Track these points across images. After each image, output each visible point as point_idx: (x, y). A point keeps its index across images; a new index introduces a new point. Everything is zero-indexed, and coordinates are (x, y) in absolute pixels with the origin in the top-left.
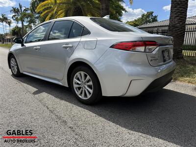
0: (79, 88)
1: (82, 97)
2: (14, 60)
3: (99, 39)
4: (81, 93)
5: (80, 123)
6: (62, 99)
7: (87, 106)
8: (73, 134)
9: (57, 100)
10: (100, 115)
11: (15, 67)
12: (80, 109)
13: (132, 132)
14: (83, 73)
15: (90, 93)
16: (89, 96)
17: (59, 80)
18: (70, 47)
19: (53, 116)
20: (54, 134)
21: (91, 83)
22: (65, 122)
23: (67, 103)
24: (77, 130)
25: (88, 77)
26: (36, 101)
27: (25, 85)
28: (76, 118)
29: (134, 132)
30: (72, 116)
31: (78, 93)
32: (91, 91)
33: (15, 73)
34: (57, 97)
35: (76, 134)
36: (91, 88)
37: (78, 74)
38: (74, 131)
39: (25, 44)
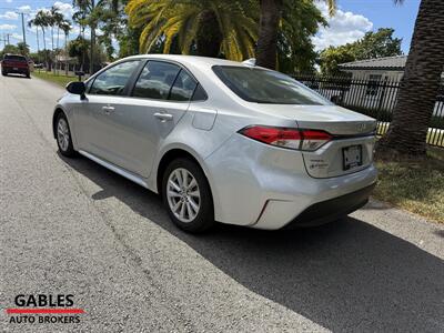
0: (177, 199)
1: (180, 217)
2: (64, 122)
3: (220, 112)
4: (180, 209)
5: (165, 266)
6: (143, 214)
7: (186, 236)
8: (148, 284)
9: (135, 216)
10: (207, 257)
11: (66, 138)
12: (173, 238)
13: (254, 295)
14: (185, 172)
15: (194, 212)
16: (192, 218)
17: (142, 178)
18: (168, 120)
19: (121, 247)
20: (115, 279)
21: (197, 193)
22: (138, 260)
23: (152, 223)
24: (157, 278)
25: (194, 182)
26: (95, 212)
27: (80, 176)
28: (160, 256)
29: (257, 296)
30: (153, 251)
31: (173, 207)
32: (197, 208)
33: (65, 149)
34: (135, 209)
35: (153, 285)
36: (197, 202)
37: (176, 172)
38: (150, 278)
39: (87, 96)
